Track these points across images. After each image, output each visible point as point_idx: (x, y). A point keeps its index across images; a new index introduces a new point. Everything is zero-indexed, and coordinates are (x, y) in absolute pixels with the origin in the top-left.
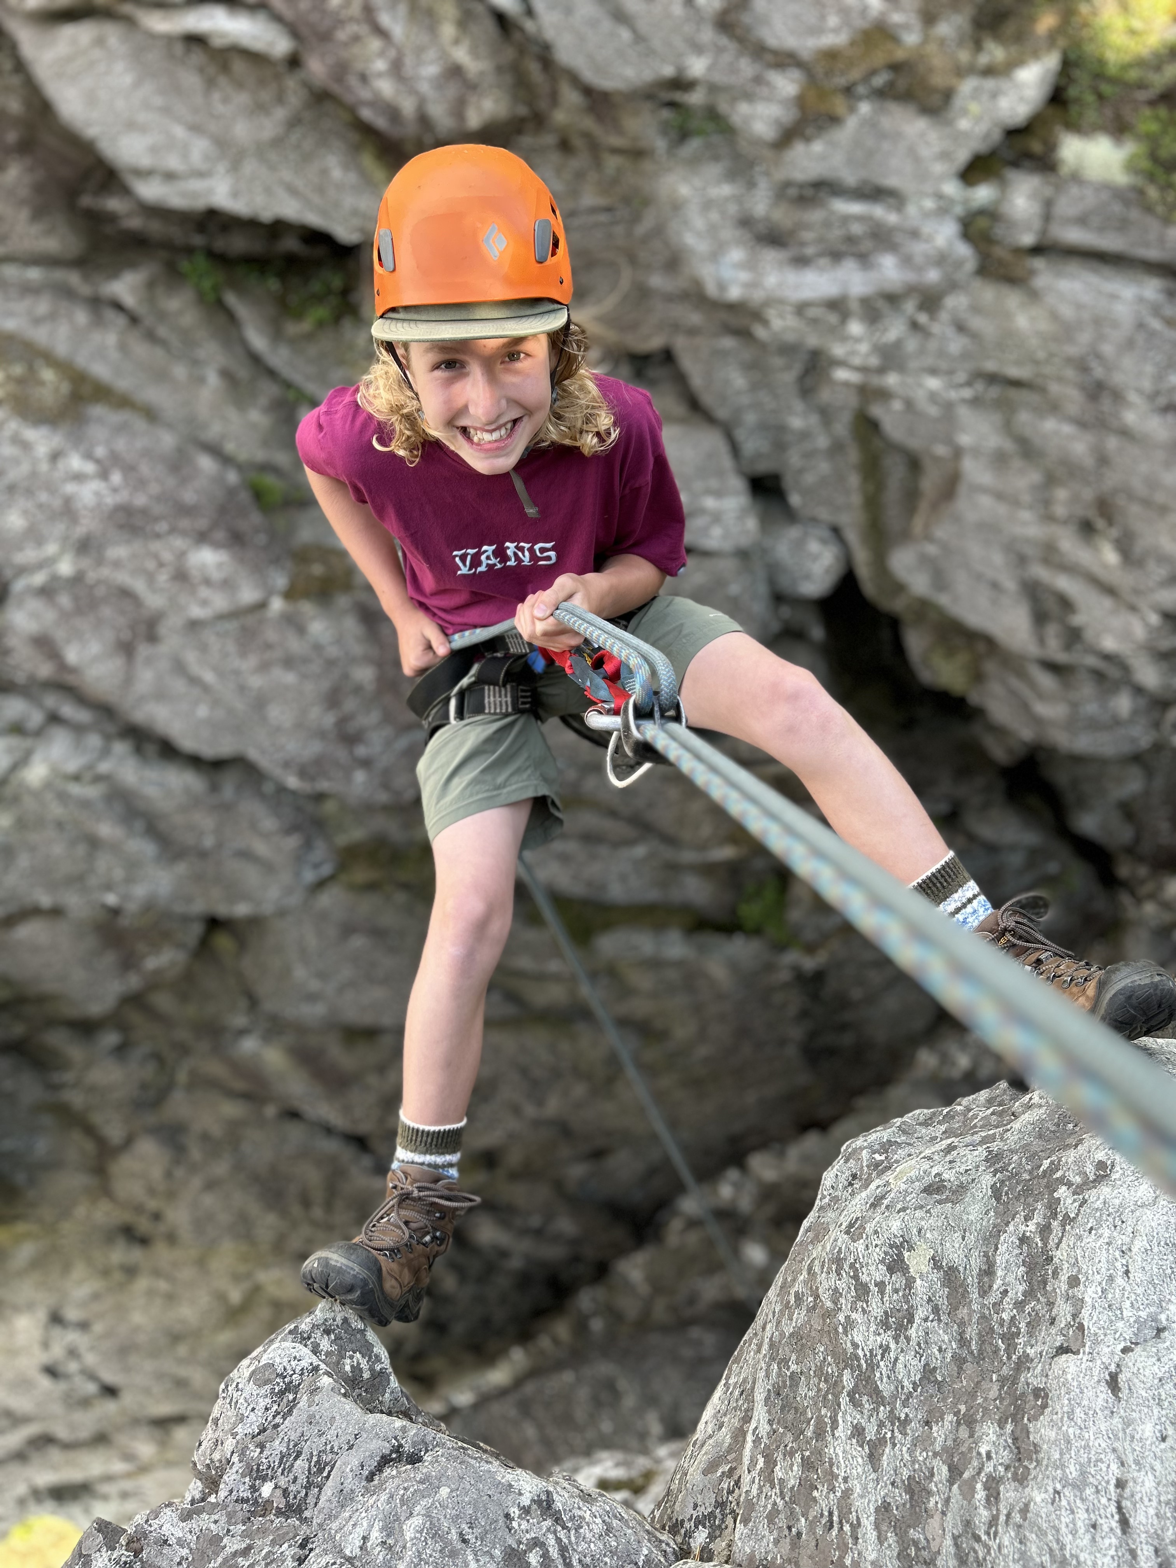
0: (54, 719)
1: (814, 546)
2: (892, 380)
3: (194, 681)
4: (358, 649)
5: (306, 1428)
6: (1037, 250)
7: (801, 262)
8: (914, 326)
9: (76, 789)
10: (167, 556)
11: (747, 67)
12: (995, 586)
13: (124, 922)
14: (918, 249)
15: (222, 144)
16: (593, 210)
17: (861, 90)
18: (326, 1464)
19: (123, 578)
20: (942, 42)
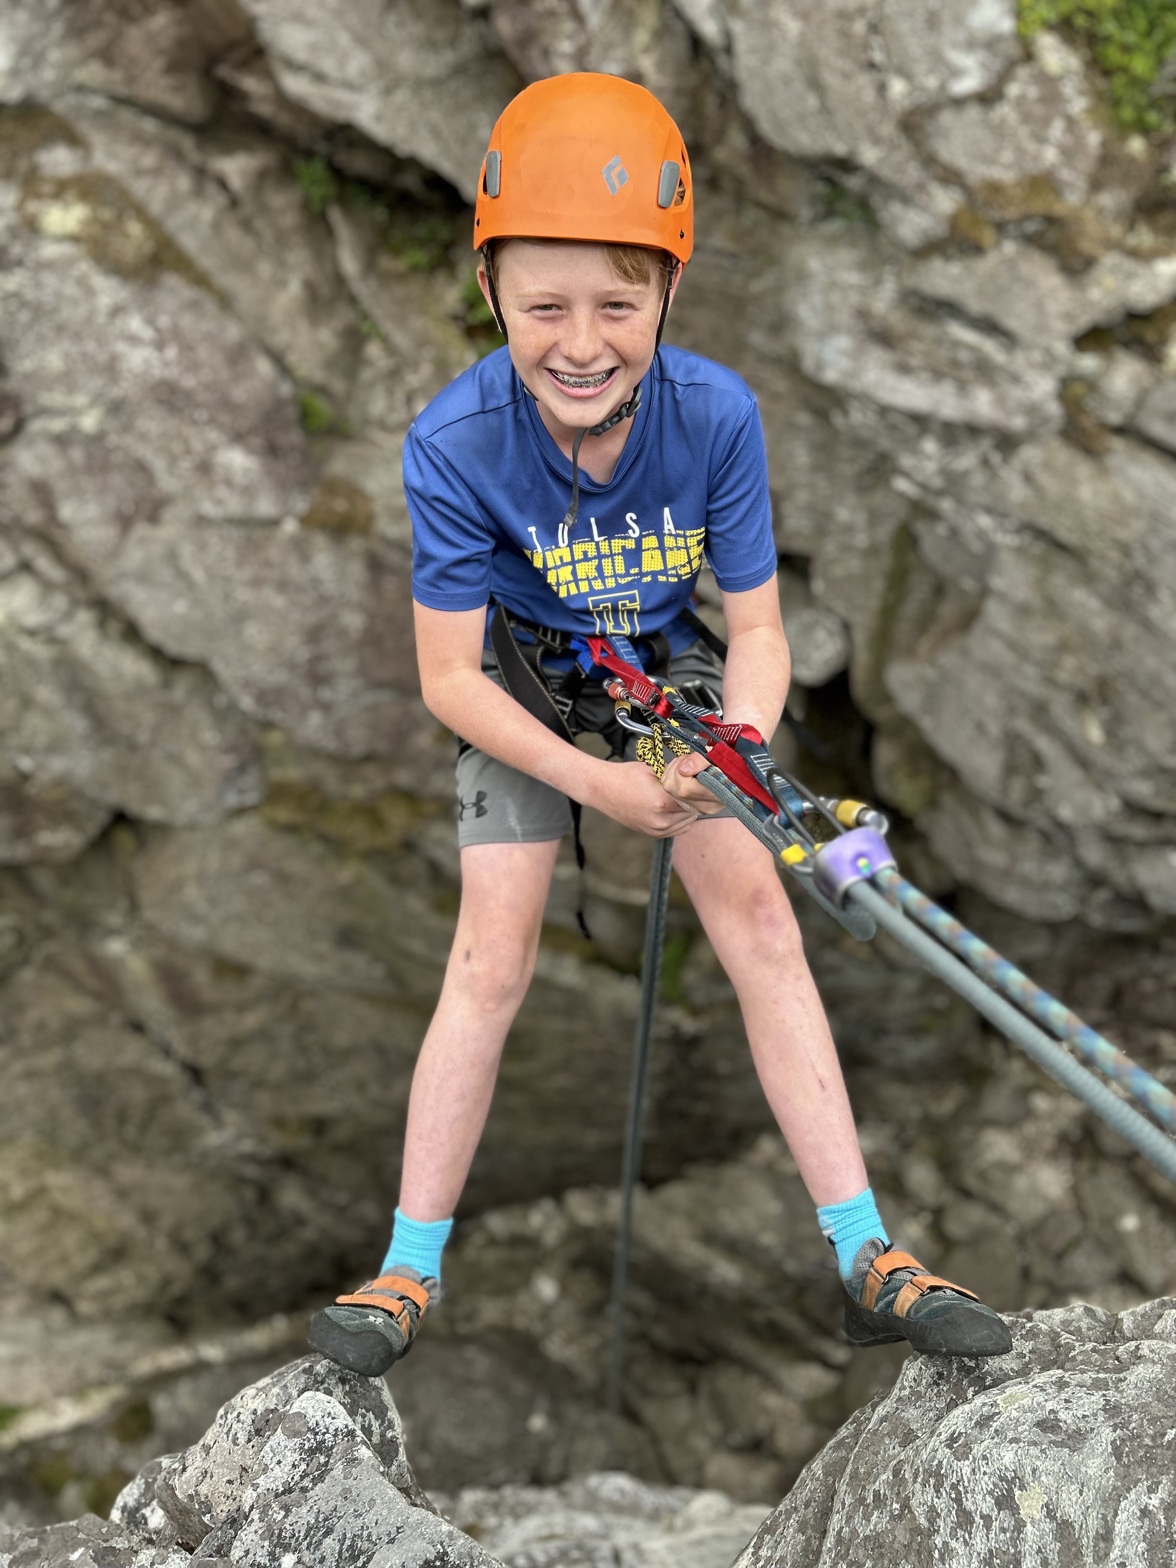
0: (26, 567)
1: (821, 635)
2: (946, 505)
3: (182, 575)
4: (355, 594)
5: (339, 1503)
6: (1120, 431)
7: (904, 369)
8: (985, 462)
9: (26, 644)
10: (197, 446)
11: (913, 173)
12: (980, 727)
13: (32, 789)
14: (1016, 394)
15: (382, 66)
16: (719, 252)
17: (1011, 228)
18: (361, 1553)
19: (145, 452)
20: (1100, 211)
